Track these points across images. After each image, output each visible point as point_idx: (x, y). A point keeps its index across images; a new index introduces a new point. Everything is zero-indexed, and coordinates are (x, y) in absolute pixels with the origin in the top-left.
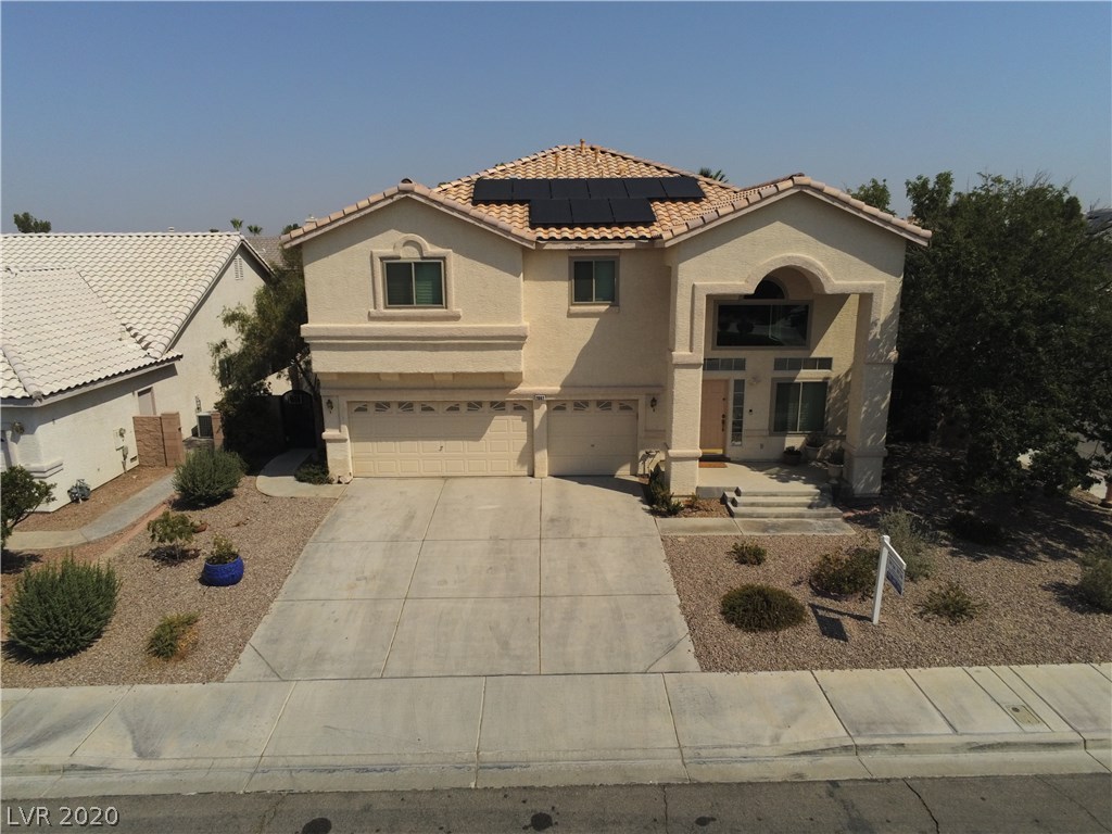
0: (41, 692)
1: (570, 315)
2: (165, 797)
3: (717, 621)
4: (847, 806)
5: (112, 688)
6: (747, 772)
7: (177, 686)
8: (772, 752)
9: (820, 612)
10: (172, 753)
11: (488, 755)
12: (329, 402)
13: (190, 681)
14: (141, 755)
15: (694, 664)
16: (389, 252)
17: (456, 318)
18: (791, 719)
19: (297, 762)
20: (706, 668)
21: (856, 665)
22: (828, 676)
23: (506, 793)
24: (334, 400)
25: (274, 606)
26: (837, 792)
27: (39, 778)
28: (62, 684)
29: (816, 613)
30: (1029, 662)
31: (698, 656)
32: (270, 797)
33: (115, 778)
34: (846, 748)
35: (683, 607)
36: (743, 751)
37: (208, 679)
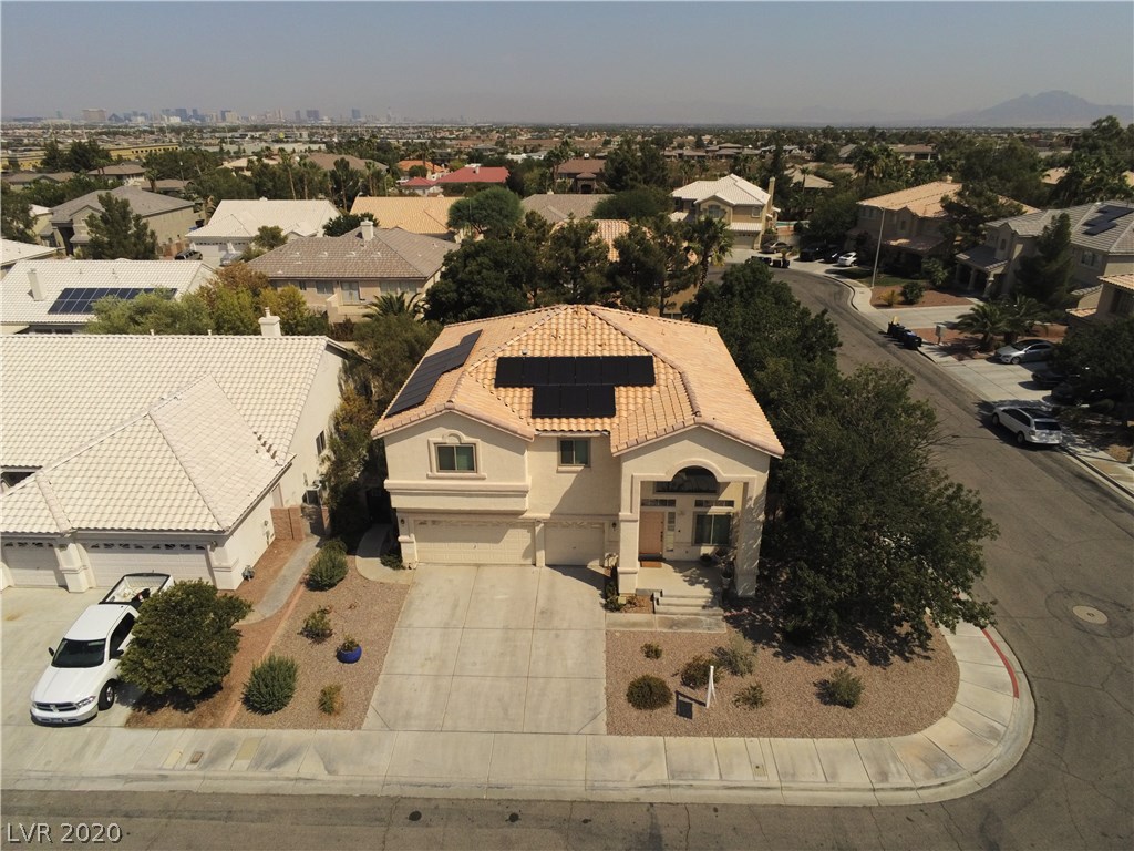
0: (271, 732)
1: (558, 472)
2: (347, 797)
3: (623, 700)
4: (653, 816)
5: (305, 731)
6: (614, 796)
7: (338, 731)
8: (629, 785)
9: (681, 698)
10: (344, 772)
11: (493, 781)
12: (402, 521)
13: (344, 728)
14: (330, 772)
15: (604, 728)
16: (439, 440)
17: (484, 479)
18: (644, 766)
19: (403, 780)
20: (609, 733)
21: (688, 734)
22: (673, 741)
23: (499, 802)
24: (405, 519)
25: (381, 677)
26: (651, 810)
27: (285, 783)
28: (280, 728)
29: (677, 698)
30: (781, 736)
31: (607, 724)
32: (392, 799)
33: (320, 784)
34: (664, 785)
35: (606, 689)
36: (616, 784)
37: (352, 728)
